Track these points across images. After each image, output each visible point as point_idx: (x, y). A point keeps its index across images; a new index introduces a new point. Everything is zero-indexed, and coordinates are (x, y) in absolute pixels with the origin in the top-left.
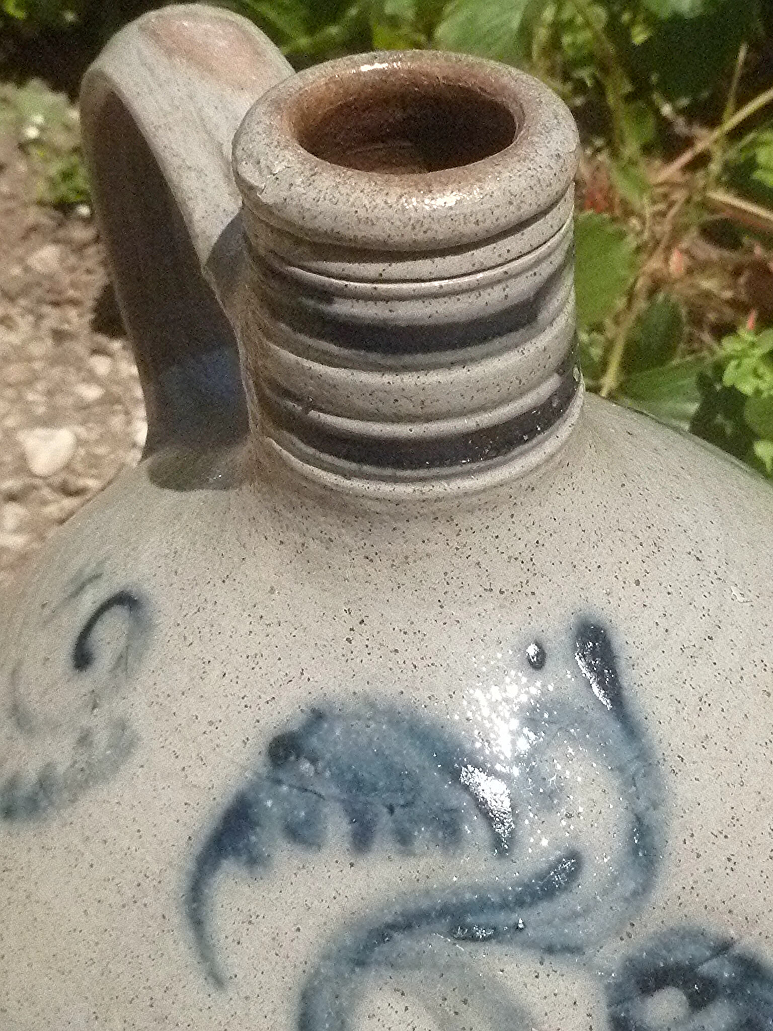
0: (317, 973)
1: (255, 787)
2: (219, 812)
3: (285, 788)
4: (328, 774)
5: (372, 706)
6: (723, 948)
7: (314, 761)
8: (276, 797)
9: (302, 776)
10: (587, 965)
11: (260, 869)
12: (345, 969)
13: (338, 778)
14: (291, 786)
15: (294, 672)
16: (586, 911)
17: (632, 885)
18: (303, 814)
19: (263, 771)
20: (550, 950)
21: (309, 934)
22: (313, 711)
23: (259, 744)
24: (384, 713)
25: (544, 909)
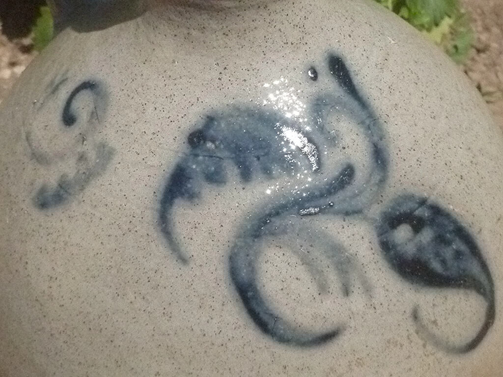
0: (236, 245)
1: (185, 160)
2: (168, 176)
3: (201, 158)
4: (222, 146)
5: (238, 109)
6: (423, 202)
7: (213, 141)
8: (198, 163)
9: (208, 150)
10: (365, 218)
11: (196, 200)
12: (249, 240)
13: (228, 147)
14: (204, 156)
15: (194, 100)
16: (361, 192)
17: (378, 177)
18: (213, 169)
19: (188, 151)
20: (347, 214)
21: (227, 227)
22: (208, 117)
23: (182, 139)
24: (245, 111)
25: (341, 195)
